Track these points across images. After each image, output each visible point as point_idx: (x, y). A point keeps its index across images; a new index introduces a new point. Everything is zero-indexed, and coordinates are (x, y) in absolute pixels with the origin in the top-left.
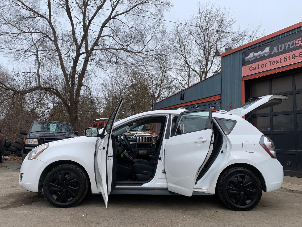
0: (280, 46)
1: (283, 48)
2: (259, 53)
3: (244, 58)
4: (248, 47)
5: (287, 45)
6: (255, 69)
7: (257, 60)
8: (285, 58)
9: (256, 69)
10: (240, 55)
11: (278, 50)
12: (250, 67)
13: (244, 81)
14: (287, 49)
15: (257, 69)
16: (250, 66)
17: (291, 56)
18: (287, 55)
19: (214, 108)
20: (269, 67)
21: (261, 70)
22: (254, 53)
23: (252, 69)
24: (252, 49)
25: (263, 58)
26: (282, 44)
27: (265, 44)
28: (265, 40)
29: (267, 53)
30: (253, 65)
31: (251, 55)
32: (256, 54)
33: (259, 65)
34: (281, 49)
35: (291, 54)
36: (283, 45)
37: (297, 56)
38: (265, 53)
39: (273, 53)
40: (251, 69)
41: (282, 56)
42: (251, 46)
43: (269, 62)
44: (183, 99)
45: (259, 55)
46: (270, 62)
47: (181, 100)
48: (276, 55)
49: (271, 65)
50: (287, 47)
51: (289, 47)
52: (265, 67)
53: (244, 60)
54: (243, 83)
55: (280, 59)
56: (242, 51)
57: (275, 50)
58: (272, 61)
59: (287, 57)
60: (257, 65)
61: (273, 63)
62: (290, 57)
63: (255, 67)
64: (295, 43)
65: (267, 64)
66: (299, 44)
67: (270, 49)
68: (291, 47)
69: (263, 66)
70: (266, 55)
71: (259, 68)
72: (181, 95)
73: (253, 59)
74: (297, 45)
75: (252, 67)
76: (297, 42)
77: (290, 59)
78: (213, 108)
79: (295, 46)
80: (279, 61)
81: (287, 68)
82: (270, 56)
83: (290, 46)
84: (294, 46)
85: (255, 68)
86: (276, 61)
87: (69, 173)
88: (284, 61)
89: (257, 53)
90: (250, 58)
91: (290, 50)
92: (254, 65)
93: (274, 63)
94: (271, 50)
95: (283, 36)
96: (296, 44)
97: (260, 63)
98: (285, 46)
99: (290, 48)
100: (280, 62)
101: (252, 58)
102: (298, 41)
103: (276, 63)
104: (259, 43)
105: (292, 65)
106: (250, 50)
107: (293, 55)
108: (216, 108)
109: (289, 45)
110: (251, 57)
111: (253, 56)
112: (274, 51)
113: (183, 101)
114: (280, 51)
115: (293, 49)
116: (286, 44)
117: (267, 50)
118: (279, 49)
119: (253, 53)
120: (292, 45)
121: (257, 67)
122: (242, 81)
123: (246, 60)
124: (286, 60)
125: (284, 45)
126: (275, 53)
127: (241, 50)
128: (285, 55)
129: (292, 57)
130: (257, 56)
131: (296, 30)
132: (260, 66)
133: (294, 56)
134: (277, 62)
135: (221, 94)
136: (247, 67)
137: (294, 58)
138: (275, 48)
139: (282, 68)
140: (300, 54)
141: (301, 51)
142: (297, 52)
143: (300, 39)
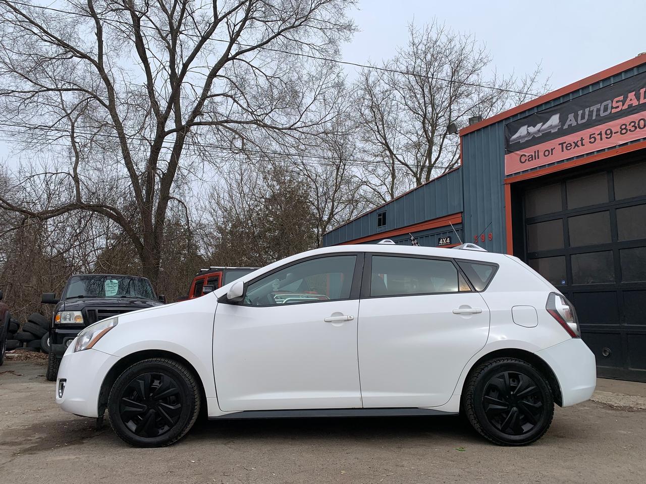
0: (580, 112)
1: (586, 117)
2: (539, 126)
3: (508, 137)
4: (517, 115)
5: (595, 110)
6: (530, 159)
7: (534, 140)
8: (592, 136)
9: (532, 160)
10: (500, 131)
11: (577, 121)
12: (522, 156)
13: (510, 185)
14: (594, 118)
15: (535, 159)
16: (520, 153)
17: (603, 133)
18: (596, 130)
20: (559, 155)
21: (542, 161)
22: (528, 127)
23: (526, 160)
24: (524, 118)
25: (547, 136)
26: (583, 108)
27: (550, 108)
28: (551, 101)
29: (556, 126)
30: (525, 152)
31: (523, 131)
32: (532, 130)
33: (538, 151)
34: (583, 118)
35: (602, 128)
36: (587, 110)
37: (615, 133)
38: (551, 127)
39: (566, 127)
40: (523, 159)
41: (585, 133)
42: (521, 113)
43: (559, 144)
44: (384, 224)
45: (539, 131)
46: (562, 144)
47: (379, 225)
48: (572, 130)
49: (563, 151)
50: (595, 114)
51: (598, 115)
52: (552, 154)
53: (507, 140)
54: (508, 189)
55: (582, 138)
56: (504, 123)
57: (571, 120)
58: (565, 143)
59: (595, 134)
60: (535, 152)
61: (566, 147)
62: (600, 134)
63: (530, 156)
64: (610, 106)
65: (554, 148)
66: (618, 107)
67: (560, 118)
68: (602, 114)
69: (547, 153)
70: (553, 131)
71: (538, 158)
72: (380, 215)
73: (527, 139)
74: (614, 111)
75: (525, 156)
76: (615, 105)
77: (601, 139)
78: (446, 241)
79: (611, 112)
80: (579, 143)
81: (596, 156)
82: (562, 132)
83: (601, 112)
84: (609, 111)
85: (532, 157)
86: (574, 142)
87: (161, 376)
88: (590, 142)
89: (534, 127)
90: (520, 137)
91: (600, 121)
92: (529, 151)
93: (568, 147)
94: (563, 120)
95: (586, 92)
96: (612, 108)
97: (542, 147)
98: (591, 112)
99: (601, 116)
100: (583, 145)
101: (524, 137)
102: (617, 102)
103: (574, 148)
104: (538, 107)
105: (606, 150)
106: (520, 121)
107: (606, 131)
108: (452, 241)
109: (598, 110)
110: (522, 135)
111: (526, 132)
112: (568, 123)
113: (383, 228)
114: (580, 122)
115: (606, 119)
116: (592, 108)
117: (555, 120)
118: (579, 118)
119: (526, 126)
120: (606, 109)
121: (535, 156)
122: (506, 184)
123: (512, 141)
124: (593, 140)
125: (589, 111)
126: (570, 125)
127: (502, 121)
128: (590, 131)
129: (606, 133)
130: (535, 133)
131: (612, 81)
132: (541, 154)
133: (609, 132)
134: (576, 145)
135: (462, 212)
136: (515, 155)
137: (610, 137)
138: (571, 116)
139: (585, 156)
140: (621, 128)
141: (624, 122)
142: (615, 125)
143: (621, 98)
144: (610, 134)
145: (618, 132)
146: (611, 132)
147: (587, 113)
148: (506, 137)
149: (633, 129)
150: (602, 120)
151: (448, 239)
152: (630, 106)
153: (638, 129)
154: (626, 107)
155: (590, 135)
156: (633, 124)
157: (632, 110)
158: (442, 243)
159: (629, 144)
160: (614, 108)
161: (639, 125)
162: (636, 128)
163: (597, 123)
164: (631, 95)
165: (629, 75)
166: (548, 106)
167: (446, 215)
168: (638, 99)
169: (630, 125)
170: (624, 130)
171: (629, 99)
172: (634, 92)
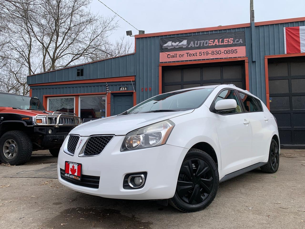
0: (196, 42)
1: (199, 44)
2: (177, 43)
3: (161, 44)
4: (167, 35)
5: (202, 42)
6: (172, 57)
7: (174, 49)
8: (200, 53)
9: (173, 57)
10: (157, 41)
11: (194, 45)
12: (168, 55)
13: (161, 67)
14: (202, 46)
15: (175, 57)
16: (168, 53)
17: (205, 53)
18: (202, 51)
19: (126, 89)
21: (178, 59)
22: (172, 42)
23: (170, 57)
24: (170, 38)
25: (181, 48)
26: (198, 40)
28: (184, 33)
29: (185, 45)
30: (170, 53)
31: (169, 43)
32: (173, 44)
33: (176, 54)
34: (197, 44)
35: (205, 50)
36: (199, 42)
37: (209, 54)
38: (183, 45)
39: (189, 46)
40: (169, 56)
41: (198, 51)
42: (169, 35)
43: (186, 53)
44: (82, 75)
45: (177, 45)
46: (188, 53)
47: (78, 75)
48: (192, 48)
49: (188, 56)
50: (202, 44)
51: (203, 45)
52: (183, 57)
53: (161, 46)
55: (196, 53)
56: (160, 38)
57: (192, 44)
58: (189, 53)
60: (175, 54)
61: (189, 55)
62: (204, 53)
64: (208, 42)
65: (184, 54)
66: (211, 44)
67: (187, 42)
68: (205, 45)
69: (180, 56)
70: (184, 47)
72: (78, 70)
73: (171, 47)
74: (210, 45)
75: (170, 55)
76: (210, 42)
77: (204, 55)
78: (124, 89)
80: (195, 55)
81: (201, 61)
82: (187, 48)
84: (208, 44)
85: (173, 56)
86: (193, 54)
88: (199, 55)
89: (175, 43)
90: (168, 46)
92: (172, 53)
93: (190, 55)
94: (188, 43)
96: (209, 43)
97: (179, 53)
98: (200, 43)
100: (196, 56)
101: (170, 46)
102: (211, 42)
103: (193, 56)
104: (177, 34)
106: (168, 39)
109: (203, 43)
110: (169, 45)
112: (190, 45)
113: (81, 78)
114: (196, 46)
115: (206, 47)
117: (185, 42)
118: (196, 44)
119: (171, 42)
120: (206, 43)
122: (160, 66)
123: (164, 47)
124: (200, 55)
127: (159, 36)
128: (200, 50)
130: (175, 46)
131: (210, 33)
132: (178, 56)
133: (207, 53)
134: (194, 55)
135: (135, 76)
136: (165, 54)
137: (208, 55)
138: (192, 43)
139: (197, 61)
140: (212, 52)
141: (213, 50)
142: (210, 51)
143: (213, 40)
144: (208, 54)
145: (210, 54)
146: (208, 53)
147: (199, 43)
148: (161, 45)
149: (216, 54)
150: (204, 47)
151: (126, 88)
152: (216, 45)
153: (218, 54)
154: (214, 44)
155: (200, 52)
156: (216, 52)
157: (216, 46)
158: (122, 89)
159: (215, 59)
160: (209, 44)
161: (218, 52)
162: (217, 53)
163: (203, 48)
164: (216, 40)
165: (216, 32)
166: (182, 36)
167: (126, 76)
168: (219, 43)
169: (215, 52)
170: (213, 53)
171: (215, 42)
172: (217, 40)
